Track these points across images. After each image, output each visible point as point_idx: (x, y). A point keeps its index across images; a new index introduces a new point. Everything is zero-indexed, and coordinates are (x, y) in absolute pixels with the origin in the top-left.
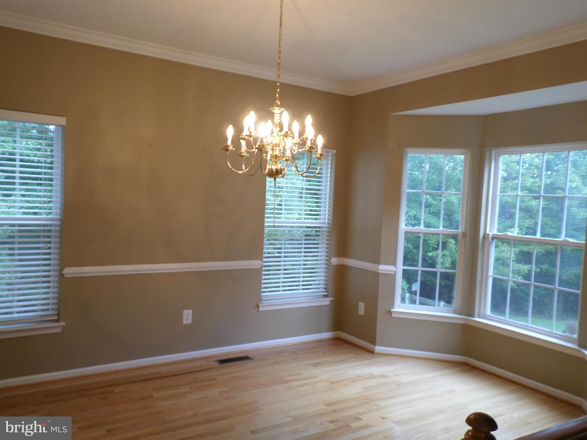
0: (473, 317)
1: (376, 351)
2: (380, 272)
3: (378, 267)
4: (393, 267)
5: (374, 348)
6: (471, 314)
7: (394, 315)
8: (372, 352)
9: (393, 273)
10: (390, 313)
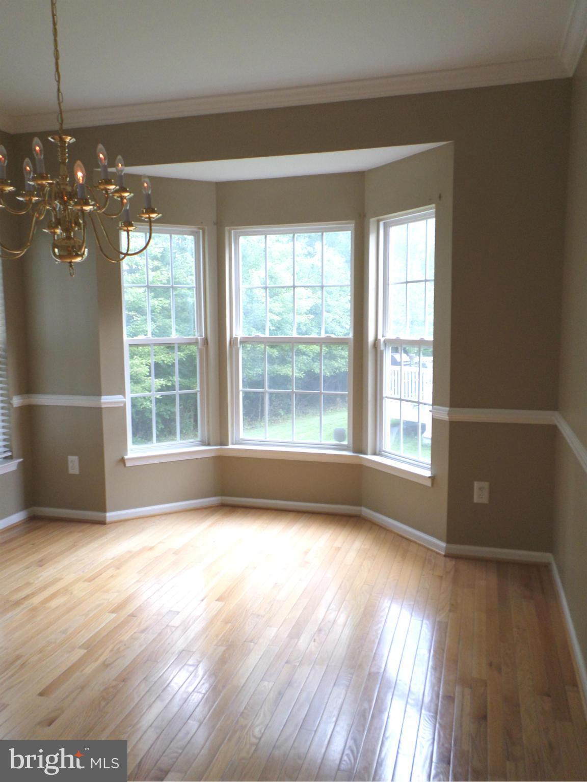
0: (227, 445)
1: (108, 520)
2: (103, 406)
3: (100, 399)
4: (121, 396)
5: (105, 517)
6: (223, 441)
7: (128, 464)
8: (102, 523)
9: (122, 405)
10: (123, 461)
